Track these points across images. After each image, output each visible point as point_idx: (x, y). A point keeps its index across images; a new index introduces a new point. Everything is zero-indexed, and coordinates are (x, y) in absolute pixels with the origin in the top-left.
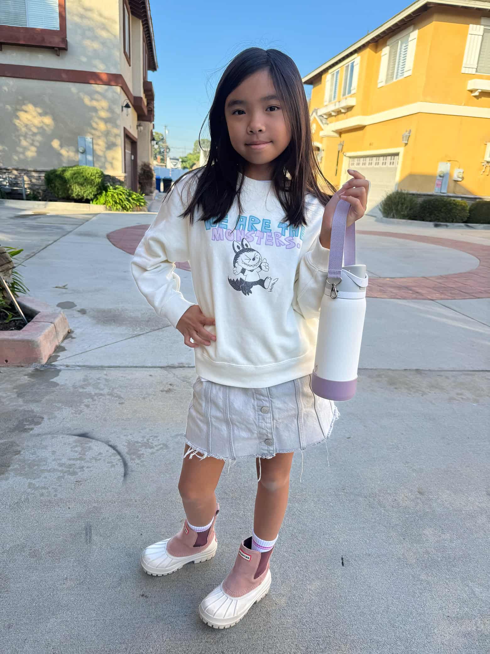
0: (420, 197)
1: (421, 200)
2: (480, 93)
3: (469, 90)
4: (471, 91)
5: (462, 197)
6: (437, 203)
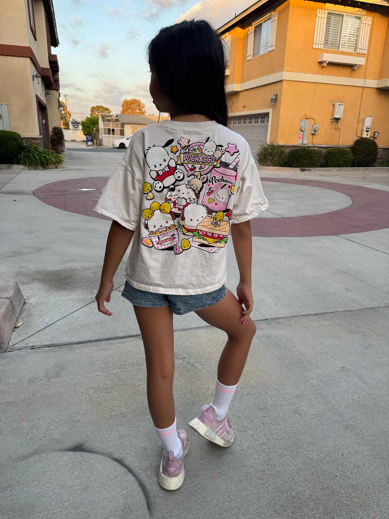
0: (287, 148)
1: (288, 150)
2: (328, 64)
4: (321, 63)
5: (319, 147)
6: (301, 152)
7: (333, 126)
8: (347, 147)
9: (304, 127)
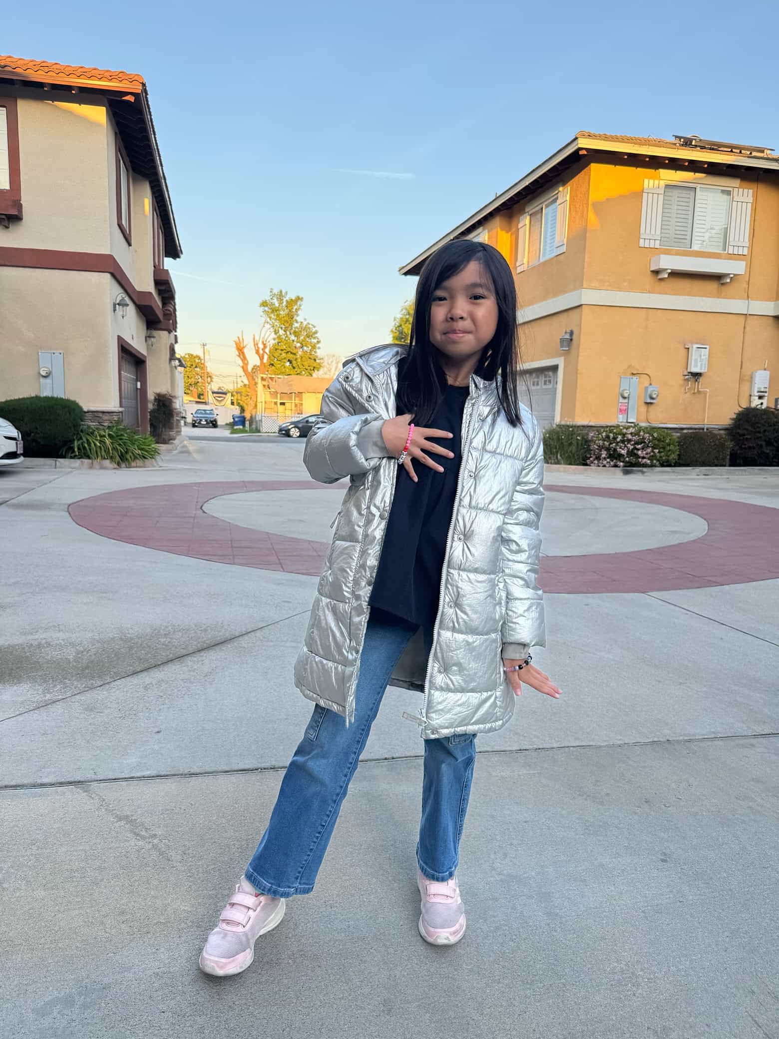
2: (670, 274)
3: (651, 271)
4: (656, 272)
7: (688, 389)
8: (720, 427)
9: (629, 390)
